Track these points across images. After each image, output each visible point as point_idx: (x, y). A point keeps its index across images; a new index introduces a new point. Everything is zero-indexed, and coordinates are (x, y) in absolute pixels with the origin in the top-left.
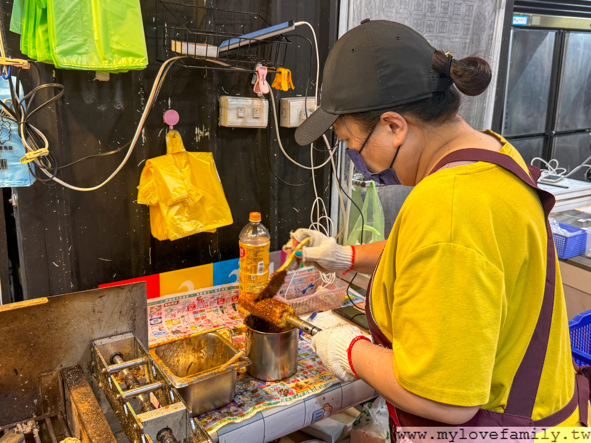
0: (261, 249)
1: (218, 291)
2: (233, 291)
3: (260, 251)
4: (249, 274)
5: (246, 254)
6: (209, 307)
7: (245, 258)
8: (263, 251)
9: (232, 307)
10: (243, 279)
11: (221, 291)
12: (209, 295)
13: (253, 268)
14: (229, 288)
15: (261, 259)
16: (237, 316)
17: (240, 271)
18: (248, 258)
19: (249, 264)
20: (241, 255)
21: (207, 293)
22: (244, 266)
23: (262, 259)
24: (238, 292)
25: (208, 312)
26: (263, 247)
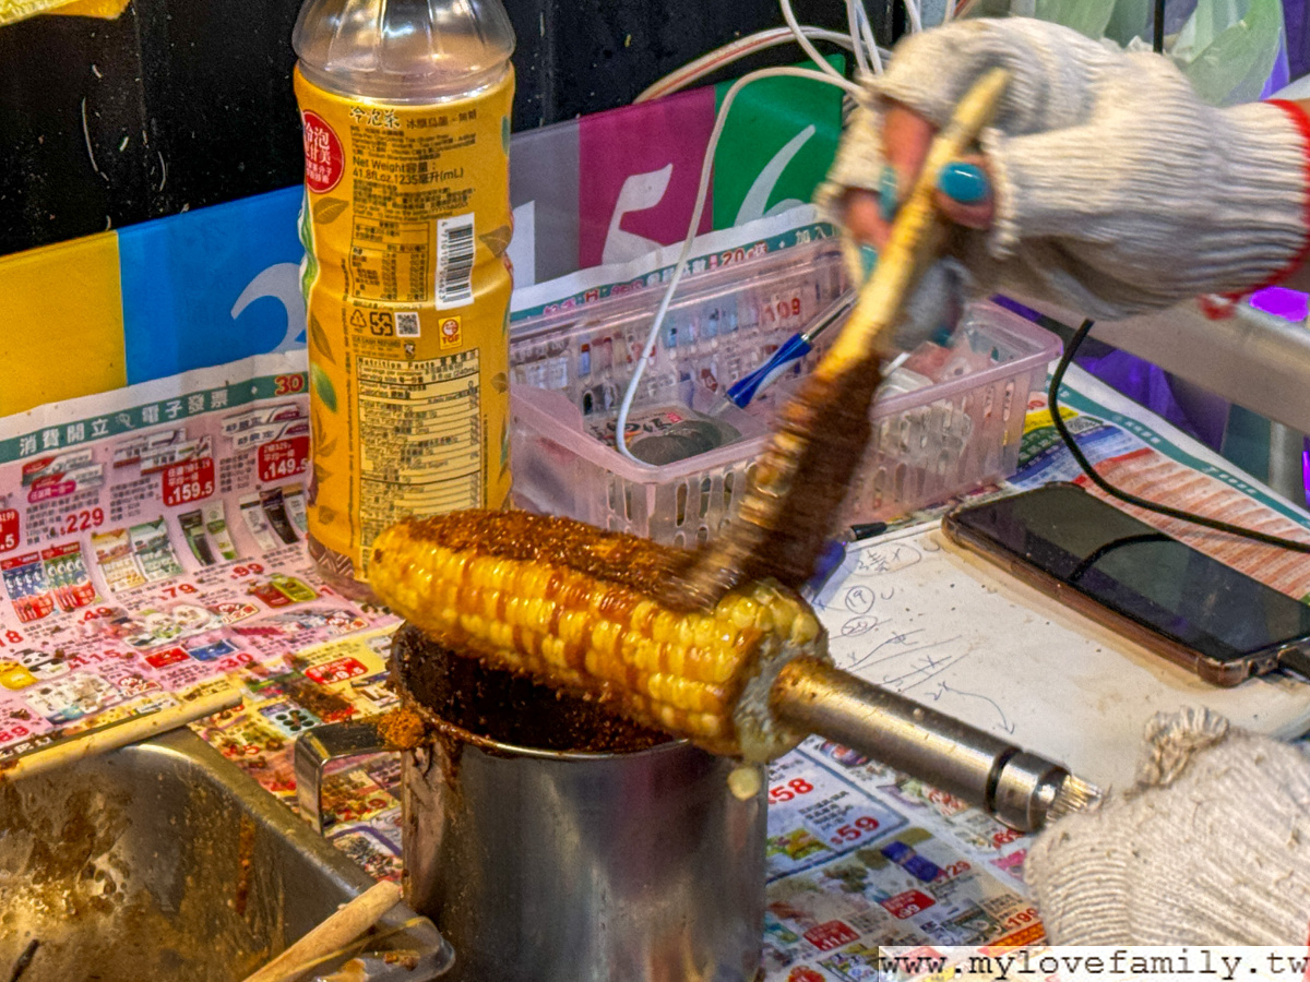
0: (455, 130)
1: (163, 418)
2: (265, 410)
3: (447, 140)
4: (373, 299)
5: (349, 166)
6: (108, 525)
7: (344, 191)
8: (470, 139)
9: (262, 519)
10: (333, 332)
11: (184, 413)
12: (106, 448)
13: (404, 261)
14: (241, 394)
15: (457, 201)
16: (301, 580)
17: (314, 284)
18: (363, 192)
19: (371, 235)
20: (312, 170)
21: (89, 436)
22: (343, 247)
23: (465, 195)
24: (297, 415)
25: (103, 558)
26: (468, 113)
